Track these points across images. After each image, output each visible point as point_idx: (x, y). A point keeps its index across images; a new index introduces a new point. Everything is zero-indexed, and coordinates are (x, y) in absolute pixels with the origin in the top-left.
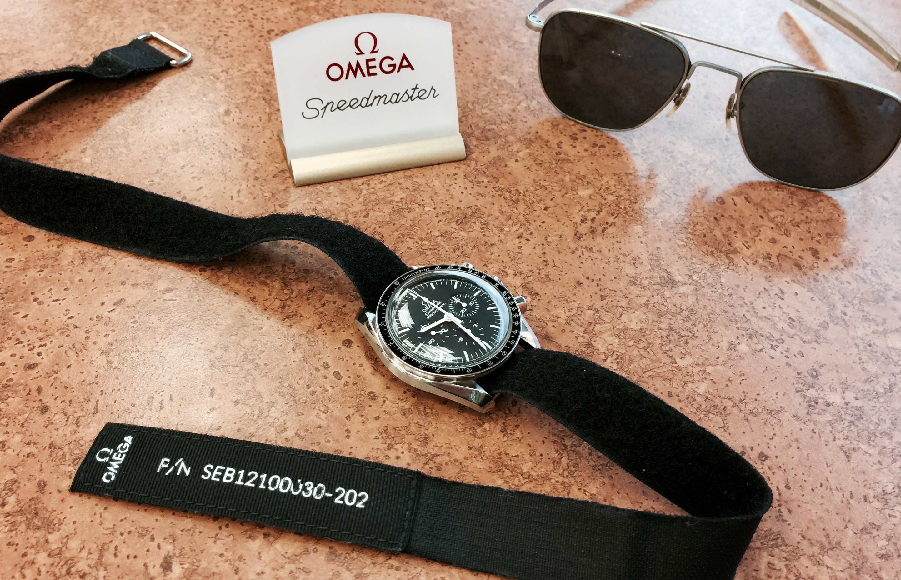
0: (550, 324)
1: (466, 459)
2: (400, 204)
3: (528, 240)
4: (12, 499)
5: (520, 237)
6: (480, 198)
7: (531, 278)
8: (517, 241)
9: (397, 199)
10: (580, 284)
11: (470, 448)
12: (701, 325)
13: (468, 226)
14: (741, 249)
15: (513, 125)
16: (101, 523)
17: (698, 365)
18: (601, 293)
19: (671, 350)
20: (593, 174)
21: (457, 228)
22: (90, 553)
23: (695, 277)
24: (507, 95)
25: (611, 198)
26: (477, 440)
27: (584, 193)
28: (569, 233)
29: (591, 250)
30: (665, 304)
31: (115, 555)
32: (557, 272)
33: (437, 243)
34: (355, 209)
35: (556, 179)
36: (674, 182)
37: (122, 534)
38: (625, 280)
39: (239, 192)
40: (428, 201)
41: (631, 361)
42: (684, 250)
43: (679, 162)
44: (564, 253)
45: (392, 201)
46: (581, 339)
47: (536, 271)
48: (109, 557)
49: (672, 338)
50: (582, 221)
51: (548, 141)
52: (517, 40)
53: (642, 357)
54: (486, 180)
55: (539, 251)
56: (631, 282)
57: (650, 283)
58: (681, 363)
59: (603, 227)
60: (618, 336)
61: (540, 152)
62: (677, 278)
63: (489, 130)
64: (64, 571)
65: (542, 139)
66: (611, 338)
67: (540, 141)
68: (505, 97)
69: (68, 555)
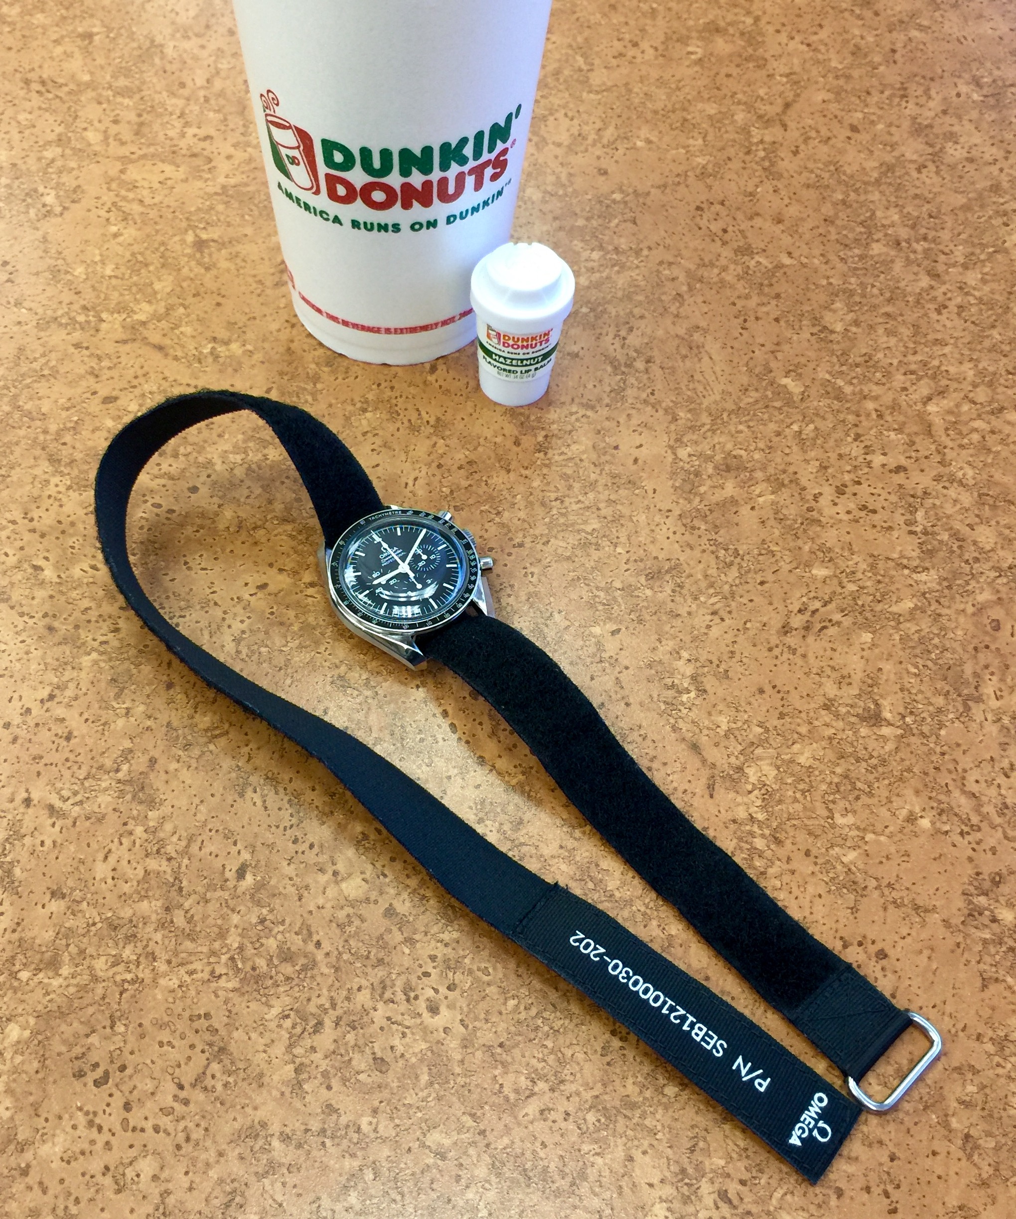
0: (705, 732)
1: (553, 857)
2: (589, 537)
3: (722, 620)
4: (125, 767)
5: (714, 613)
6: (688, 551)
7: (706, 669)
8: (709, 617)
9: (589, 529)
10: (761, 691)
11: (561, 847)
12: (886, 782)
13: (658, 583)
14: (989, 698)
15: (769, 456)
16: (195, 815)
17: (858, 828)
18: (781, 709)
19: (834, 802)
20: (843, 549)
21: (644, 583)
22: (179, 840)
23: (908, 720)
24: (780, 409)
25: (852, 587)
26: (571, 840)
27: (820, 572)
28: (776, 622)
29: (794, 652)
30: (855, 744)
31: (200, 849)
32: (741, 670)
33: (615, 599)
34: (537, 532)
35: (792, 544)
36: (945, 584)
37: (210, 830)
38: (821, 700)
39: (416, 479)
40: (623, 539)
41: (780, 802)
42: (912, 681)
43: (966, 557)
44: (759, 647)
45: (583, 531)
46: (733, 760)
47: (716, 662)
48: (194, 848)
49: (842, 788)
50: (800, 611)
51: (804, 489)
52: (828, 325)
53: (796, 800)
54: (703, 527)
55: (729, 638)
56: (825, 705)
57: (849, 712)
58: (839, 820)
59: (823, 624)
60: (778, 768)
61: (788, 502)
62: (887, 715)
63: (735, 457)
64: (155, 849)
65: (798, 484)
66: (768, 768)
67: (793, 485)
68: (776, 413)
69: (162, 835)
